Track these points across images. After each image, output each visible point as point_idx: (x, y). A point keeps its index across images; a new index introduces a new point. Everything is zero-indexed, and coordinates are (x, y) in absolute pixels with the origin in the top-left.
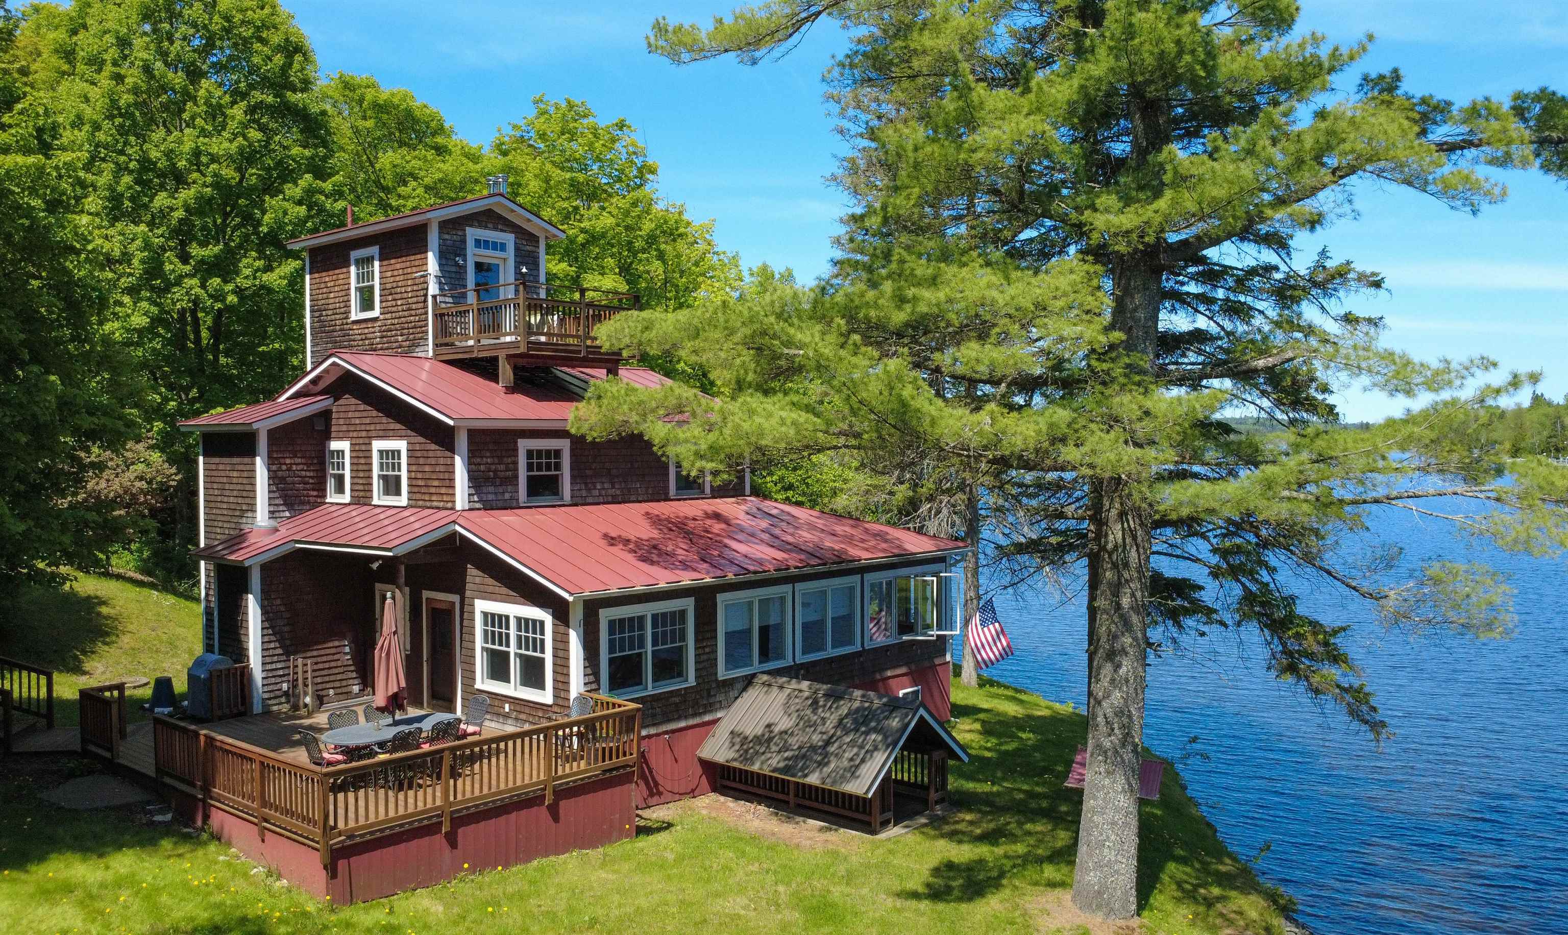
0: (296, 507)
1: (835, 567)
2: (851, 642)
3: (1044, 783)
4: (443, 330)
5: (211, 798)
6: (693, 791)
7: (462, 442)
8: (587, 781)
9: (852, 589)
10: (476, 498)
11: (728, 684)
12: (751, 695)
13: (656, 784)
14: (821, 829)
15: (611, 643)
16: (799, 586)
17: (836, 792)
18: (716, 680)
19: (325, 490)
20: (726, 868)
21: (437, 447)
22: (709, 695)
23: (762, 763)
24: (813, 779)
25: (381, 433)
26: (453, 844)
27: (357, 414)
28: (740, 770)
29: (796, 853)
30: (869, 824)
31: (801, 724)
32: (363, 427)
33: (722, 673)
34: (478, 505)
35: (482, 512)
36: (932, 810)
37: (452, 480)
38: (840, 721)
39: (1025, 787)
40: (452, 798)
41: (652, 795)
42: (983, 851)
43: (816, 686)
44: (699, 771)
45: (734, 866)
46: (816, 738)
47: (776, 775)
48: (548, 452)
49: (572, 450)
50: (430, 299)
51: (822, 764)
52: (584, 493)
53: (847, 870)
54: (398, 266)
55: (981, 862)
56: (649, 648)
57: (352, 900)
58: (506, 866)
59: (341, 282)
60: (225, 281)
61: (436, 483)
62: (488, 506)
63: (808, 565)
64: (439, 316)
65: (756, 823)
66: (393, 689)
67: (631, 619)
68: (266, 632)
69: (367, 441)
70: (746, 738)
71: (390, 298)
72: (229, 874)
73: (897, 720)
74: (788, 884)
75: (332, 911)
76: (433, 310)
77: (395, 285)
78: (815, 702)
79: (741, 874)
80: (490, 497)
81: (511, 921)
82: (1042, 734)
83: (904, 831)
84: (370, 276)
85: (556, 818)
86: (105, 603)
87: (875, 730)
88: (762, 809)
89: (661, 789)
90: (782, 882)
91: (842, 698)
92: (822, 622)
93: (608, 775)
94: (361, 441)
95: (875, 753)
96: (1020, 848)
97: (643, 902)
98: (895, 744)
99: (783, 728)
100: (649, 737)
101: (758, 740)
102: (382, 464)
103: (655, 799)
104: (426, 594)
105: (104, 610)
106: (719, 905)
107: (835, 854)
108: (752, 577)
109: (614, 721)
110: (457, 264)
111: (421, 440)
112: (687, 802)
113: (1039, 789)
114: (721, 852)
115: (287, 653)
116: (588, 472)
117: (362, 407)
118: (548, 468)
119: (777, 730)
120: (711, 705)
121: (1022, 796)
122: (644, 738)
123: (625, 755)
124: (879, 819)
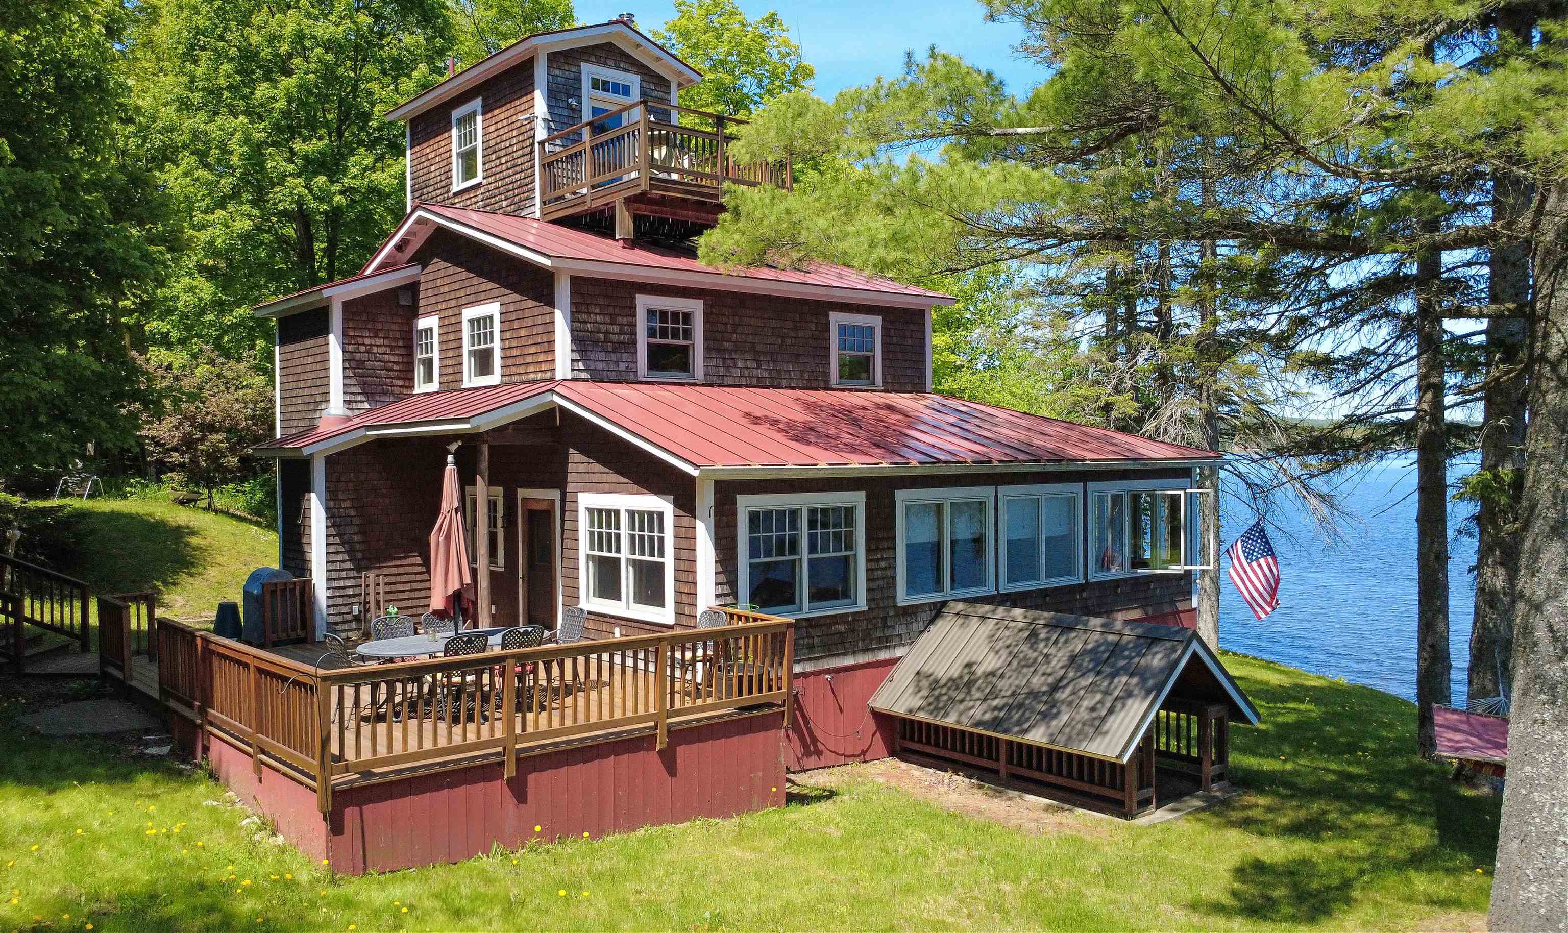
0: (377, 398)
1: (1051, 468)
2: (1070, 572)
3: (1358, 763)
4: (551, 183)
5: (211, 724)
6: (864, 753)
7: (563, 291)
8: (716, 720)
9: (1071, 501)
10: (581, 366)
11: (910, 612)
12: (941, 627)
13: (815, 740)
14: (1047, 808)
15: (753, 543)
16: (1003, 490)
17: (1070, 756)
18: (895, 606)
19: (413, 379)
20: (920, 854)
21: (534, 303)
22: (885, 626)
23: (961, 714)
24: (1037, 736)
25: (471, 298)
26: (521, 796)
27: (447, 280)
28: (928, 725)
29: (1018, 837)
30: (1121, 803)
31: (1015, 663)
32: (452, 295)
33: (903, 598)
34: (584, 375)
35: (590, 384)
36: (1208, 790)
37: (551, 342)
38: (1073, 659)
39: (1333, 766)
40: (518, 731)
41: (808, 754)
42: (1301, 847)
43: (1032, 614)
44: (872, 725)
45: (929, 850)
46: (1037, 682)
47: (980, 731)
48: (675, 315)
49: (706, 315)
50: (537, 146)
51: (1046, 717)
52: (722, 371)
53: (1101, 865)
54: (502, 116)
55: (1305, 862)
56: (805, 555)
57: (365, 869)
58: (598, 833)
59: (442, 150)
60: (332, 182)
61: (533, 350)
62: (597, 378)
63: (1016, 460)
64: (548, 166)
65: (954, 797)
66: (454, 585)
67: (780, 514)
68: (331, 540)
69: (456, 311)
70: (937, 681)
71: (493, 157)
72: (207, 824)
73: (1159, 656)
74: (1016, 880)
75: (334, 882)
76: (541, 160)
77: (498, 140)
78: (1034, 634)
79: (939, 863)
80: (600, 366)
81: (592, 912)
82: (1326, 706)
83: (1171, 816)
84: (472, 136)
85: (672, 769)
86: (193, 533)
87: (1124, 670)
88: (960, 780)
89: (821, 747)
90: (1006, 878)
91: (1072, 629)
92: (1032, 543)
93: (746, 715)
94: (450, 313)
95: (1130, 702)
96: (1358, 846)
97: (794, 895)
98: (1159, 688)
99: (990, 669)
100: (805, 675)
101: (954, 683)
102: (472, 336)
103: (812, 761)
104: (522, 493)
105: (194, 541)
106: (911, 906)
107: (1075, 841)
108: (943, 470)
109: (756, 638)
110: (570, 106)
111: (516, 297)
112: (856, 768)
113: (1354, 770)
114: (909, 831)
115: (358, 569)
116: (727, 345)
117: (451, 271)
118: (675, 336)
119: (980, 671)
120: (888, 639)
121: (1333, 777)
122: (798, 676)
123: (770, 688)
124: (1137, 796)
